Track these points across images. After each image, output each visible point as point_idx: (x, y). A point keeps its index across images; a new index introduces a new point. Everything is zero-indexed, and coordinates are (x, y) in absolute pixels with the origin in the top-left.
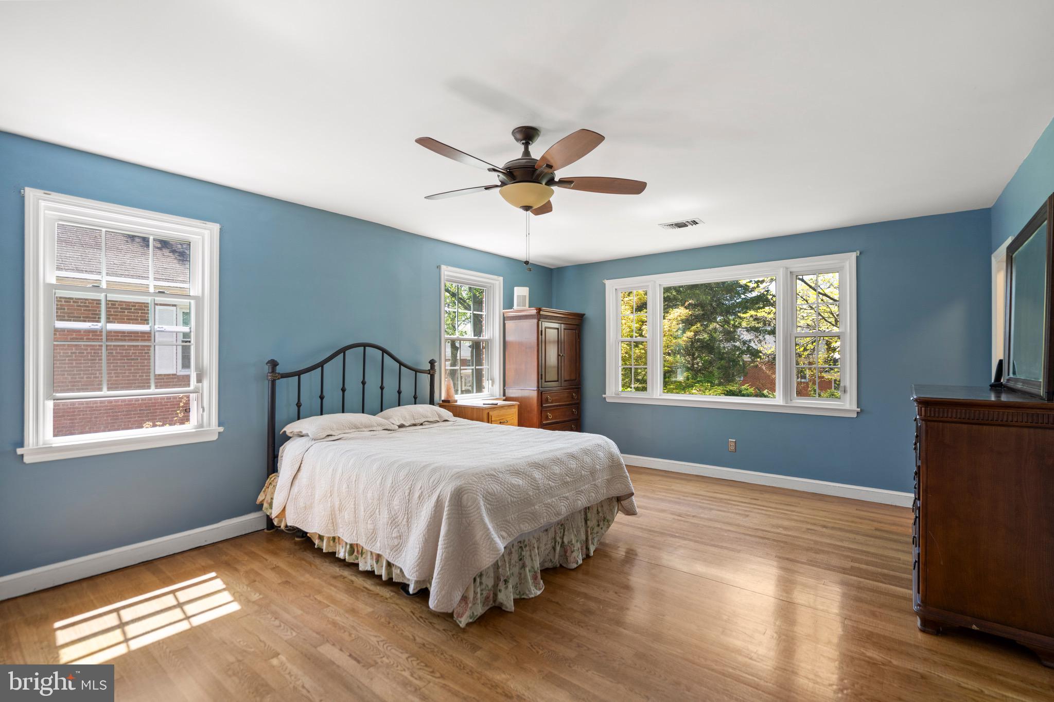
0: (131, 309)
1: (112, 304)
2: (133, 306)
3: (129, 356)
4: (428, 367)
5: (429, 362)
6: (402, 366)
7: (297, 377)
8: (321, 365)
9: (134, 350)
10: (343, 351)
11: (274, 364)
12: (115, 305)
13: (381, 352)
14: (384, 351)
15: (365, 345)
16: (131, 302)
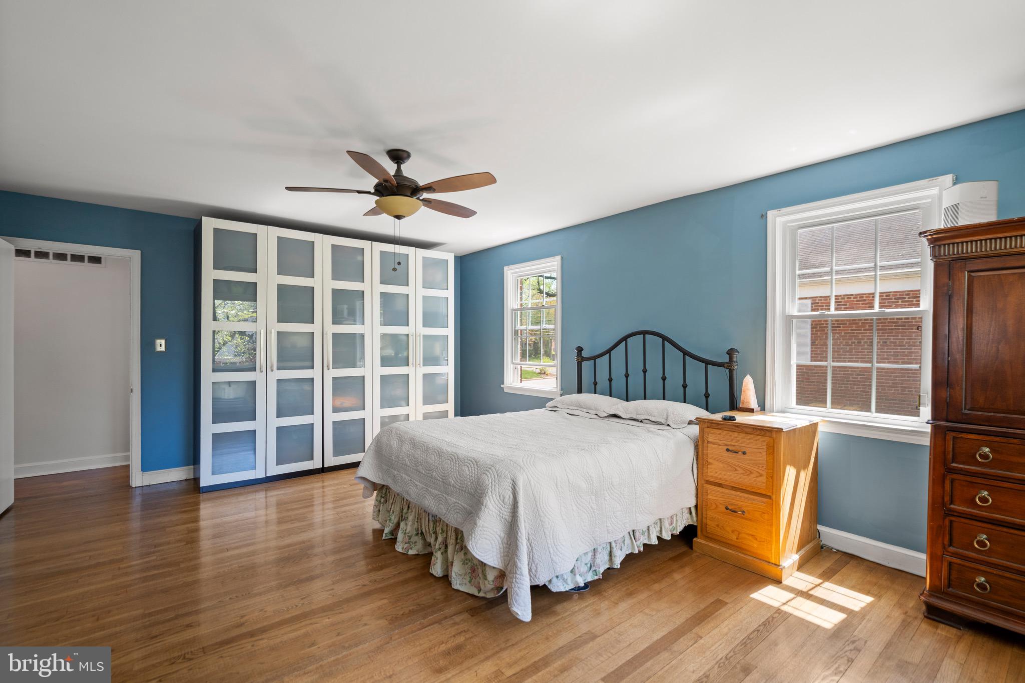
0: (905, 298)
1: (887, 296)
2: (907, 295)
3: (902, 346)
4: (726, 359)
5: (728, 353)
6: (686, 356)
7: (593, 361)
8: (609, 351)
9: (907, 339)
10: (625, 339)
11: (580, 350)
12: (889, 296)
13: (660, 340)
14: (665, 338)
15: (644, 333)
16: (905, 291)
